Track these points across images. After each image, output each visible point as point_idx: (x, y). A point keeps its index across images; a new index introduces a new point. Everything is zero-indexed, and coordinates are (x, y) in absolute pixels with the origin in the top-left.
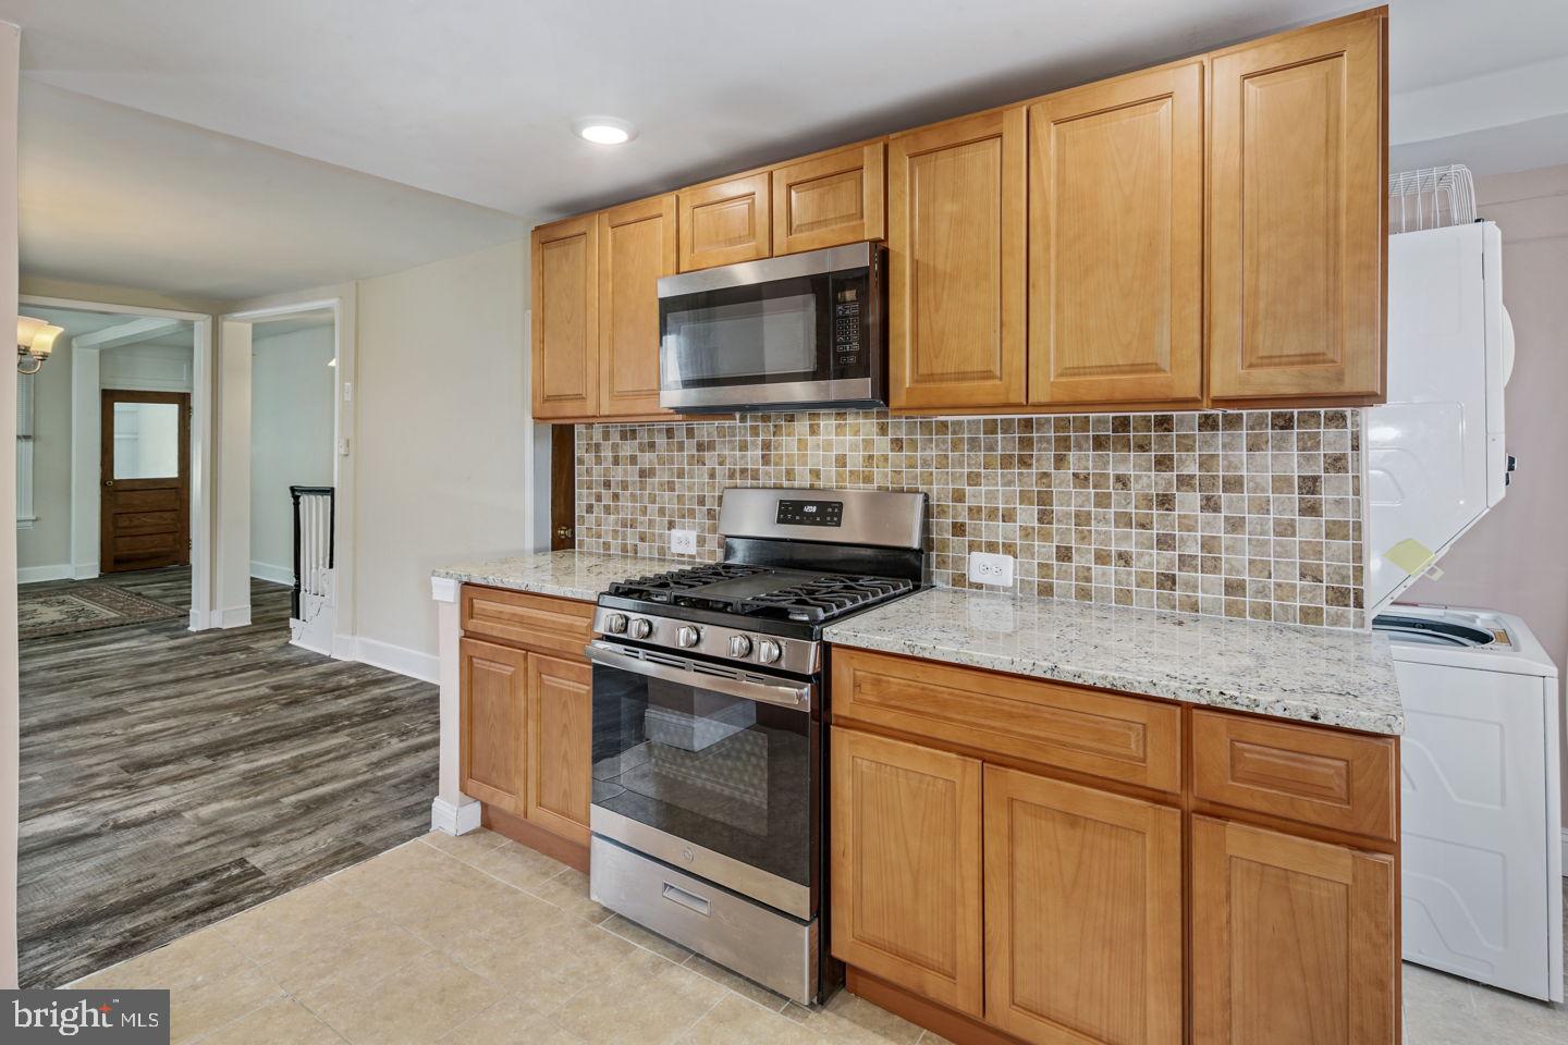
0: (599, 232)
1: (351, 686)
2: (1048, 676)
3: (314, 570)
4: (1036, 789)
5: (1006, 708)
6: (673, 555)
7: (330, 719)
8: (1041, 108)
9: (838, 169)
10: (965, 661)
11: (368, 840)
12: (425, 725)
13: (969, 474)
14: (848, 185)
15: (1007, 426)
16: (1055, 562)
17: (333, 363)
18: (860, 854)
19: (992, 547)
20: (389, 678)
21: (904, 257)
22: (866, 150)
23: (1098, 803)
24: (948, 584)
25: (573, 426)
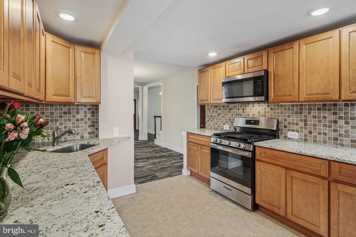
0: (211, 70)
1: (165, 151)
2: (299, 153)
3: (158, 131)
4: (296, 175)
5: (291, 159)
6: (224, 130)
7: (163, 156)
8: (302, 42)
9: (258, 56)
10: (282, 149)
11: (172, 174)
12: (178, 159)
13: (288, 115)
14: (260, 59)
15: (297, 106)
16: (308, 134)
17: (161, 93)
18: (261, 185)
19: (293, 131)
20: (171, 151)
21: (272, 72)
22: (264, 52)
23: (310, 178)
24: (283, 138)
25: (205, 105)
